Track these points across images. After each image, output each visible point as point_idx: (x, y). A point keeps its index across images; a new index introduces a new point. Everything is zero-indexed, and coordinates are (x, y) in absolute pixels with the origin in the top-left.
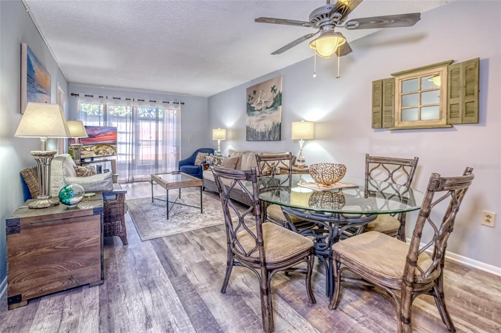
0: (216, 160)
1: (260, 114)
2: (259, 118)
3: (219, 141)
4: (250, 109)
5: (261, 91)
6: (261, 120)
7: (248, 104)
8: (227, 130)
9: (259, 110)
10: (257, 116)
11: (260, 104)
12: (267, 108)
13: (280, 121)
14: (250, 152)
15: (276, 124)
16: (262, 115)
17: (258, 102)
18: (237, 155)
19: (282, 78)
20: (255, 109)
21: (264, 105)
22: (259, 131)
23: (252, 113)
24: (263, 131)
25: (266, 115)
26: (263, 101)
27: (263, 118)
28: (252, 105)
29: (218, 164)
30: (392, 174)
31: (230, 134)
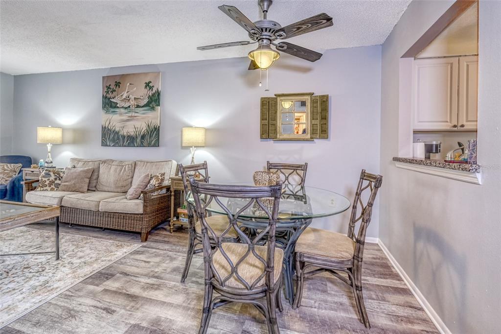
0: (52, 174)
1: (126, 113)
2: (125, 117)
3: (49, 147)
4: (109, 104)
5: (128, 84)
6: (128, 120)
7: (105, 97)
8: (64, 129)
9: (126, 108)
10: (121, 114)
11: (128, 99)
12: (138, 106)
13: (159, 125)
14: (113, 161)
15: (152, 126)
16: (130, 114)
17: (124, 97)
18: (90, 166)
19: (161, 73)
20: (118, 105)
21: (132, 102)
22: (125, 134)
23: (113, 110)
24: (132, 134)
25: (136, 114)
26: (132, 97)
27: (131, 118)
28: (112, 100)
29: (56, 179)
30: (288, 177)
31: (69, 136)
